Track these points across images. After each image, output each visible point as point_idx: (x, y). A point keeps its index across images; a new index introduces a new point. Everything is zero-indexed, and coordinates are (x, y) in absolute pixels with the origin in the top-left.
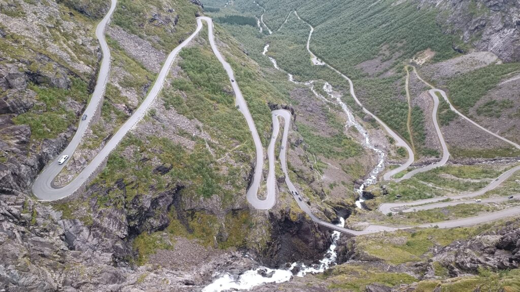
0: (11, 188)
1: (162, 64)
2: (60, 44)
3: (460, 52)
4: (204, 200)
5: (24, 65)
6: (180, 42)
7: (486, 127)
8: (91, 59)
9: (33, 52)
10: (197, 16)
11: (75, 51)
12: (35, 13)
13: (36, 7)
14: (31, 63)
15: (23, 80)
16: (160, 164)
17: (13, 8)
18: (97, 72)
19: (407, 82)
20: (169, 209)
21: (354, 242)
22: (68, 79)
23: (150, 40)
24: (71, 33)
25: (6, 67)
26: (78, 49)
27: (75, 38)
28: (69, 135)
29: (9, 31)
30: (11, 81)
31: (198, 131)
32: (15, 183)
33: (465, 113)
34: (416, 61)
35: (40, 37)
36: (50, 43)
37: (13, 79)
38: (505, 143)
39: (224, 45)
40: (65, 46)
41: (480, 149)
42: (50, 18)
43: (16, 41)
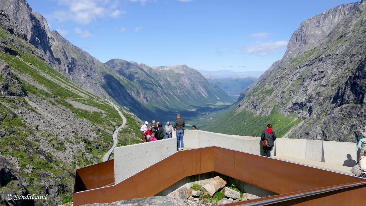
5: (59, 180)
9: (66, 171)
12: (72, 148)
13: (72, 145)
14: (63, 178)
15: (57, 190)
17: (60, 145)
24: (89, 160)
25: (49, 181)
29: (55, 158)
30: (50, 191)
37: (51, 188)
42: (79, 152)
43: (58, 165)
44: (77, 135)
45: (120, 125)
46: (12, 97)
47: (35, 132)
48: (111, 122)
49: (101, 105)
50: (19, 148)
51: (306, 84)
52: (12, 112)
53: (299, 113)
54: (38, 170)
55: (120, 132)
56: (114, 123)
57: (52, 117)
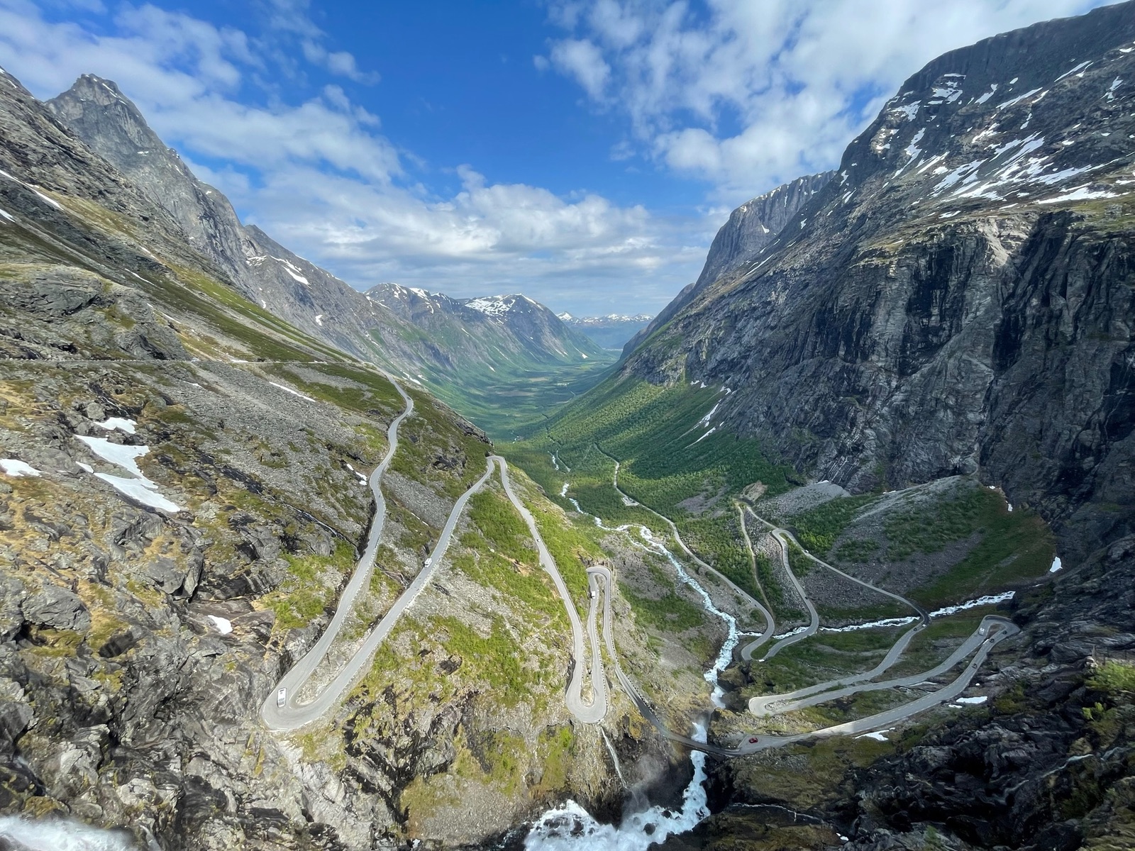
0: (234, 713)
1: (447, 516)
2: (327, 498)
3: (797, 484)
4: (507, 712)
5: (279, 527)
6: (469, 487)
7: (854, 576)
8: (362, 514)
10: (487, 455)
11: (342, 506)
12: (301, 463)
13: (303, 455)
14: (288, 524)
15: (275, 547)
16: (445, 657)
17: (275, 457)
18: (368, 530)
19: (743, 523)
20: (455, 732)
21: (729, 769)
22: (332, 542)
23: (433, 487)
24: (341, 483)
25: (256, 531)
26: (349, 502)
27: (346, 489)
28: (324, 622)
29: (267, 485)
30: (259, 549)
31: (495, 604)
32: (240, 705)
33: (823, 558)
34: (747, 496)
35: (304, 491)
36: (315, 497)
37: (262, 545)
38: (884, 595)
39: (521, 487)
40: (333, 500)
41: (856, 606)
42: (318, 468)
43: (274, 498)
44: (312, 434)
45: (400, 413)
46: (159, 361)
47: (218, 434)
48: (383, 407)
49: (361, 374)
50: (182, 469)
51: (739, 325)
52: (160, 394)
53: (727, 378)
54: (231, 511)
55: (403, 425)
56: (387, 409)
57: (255, 401)
